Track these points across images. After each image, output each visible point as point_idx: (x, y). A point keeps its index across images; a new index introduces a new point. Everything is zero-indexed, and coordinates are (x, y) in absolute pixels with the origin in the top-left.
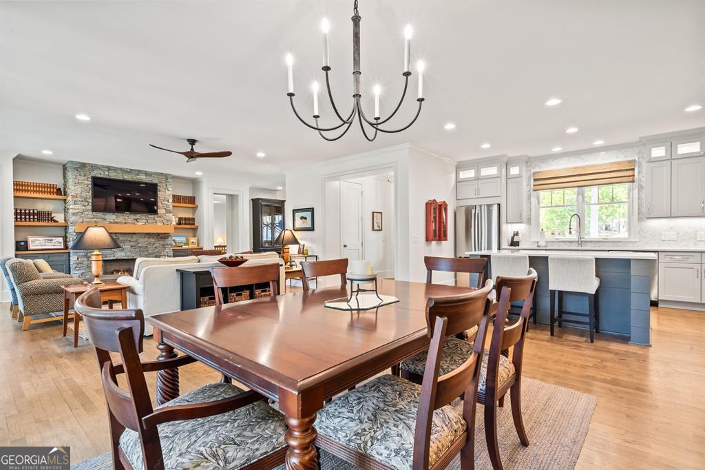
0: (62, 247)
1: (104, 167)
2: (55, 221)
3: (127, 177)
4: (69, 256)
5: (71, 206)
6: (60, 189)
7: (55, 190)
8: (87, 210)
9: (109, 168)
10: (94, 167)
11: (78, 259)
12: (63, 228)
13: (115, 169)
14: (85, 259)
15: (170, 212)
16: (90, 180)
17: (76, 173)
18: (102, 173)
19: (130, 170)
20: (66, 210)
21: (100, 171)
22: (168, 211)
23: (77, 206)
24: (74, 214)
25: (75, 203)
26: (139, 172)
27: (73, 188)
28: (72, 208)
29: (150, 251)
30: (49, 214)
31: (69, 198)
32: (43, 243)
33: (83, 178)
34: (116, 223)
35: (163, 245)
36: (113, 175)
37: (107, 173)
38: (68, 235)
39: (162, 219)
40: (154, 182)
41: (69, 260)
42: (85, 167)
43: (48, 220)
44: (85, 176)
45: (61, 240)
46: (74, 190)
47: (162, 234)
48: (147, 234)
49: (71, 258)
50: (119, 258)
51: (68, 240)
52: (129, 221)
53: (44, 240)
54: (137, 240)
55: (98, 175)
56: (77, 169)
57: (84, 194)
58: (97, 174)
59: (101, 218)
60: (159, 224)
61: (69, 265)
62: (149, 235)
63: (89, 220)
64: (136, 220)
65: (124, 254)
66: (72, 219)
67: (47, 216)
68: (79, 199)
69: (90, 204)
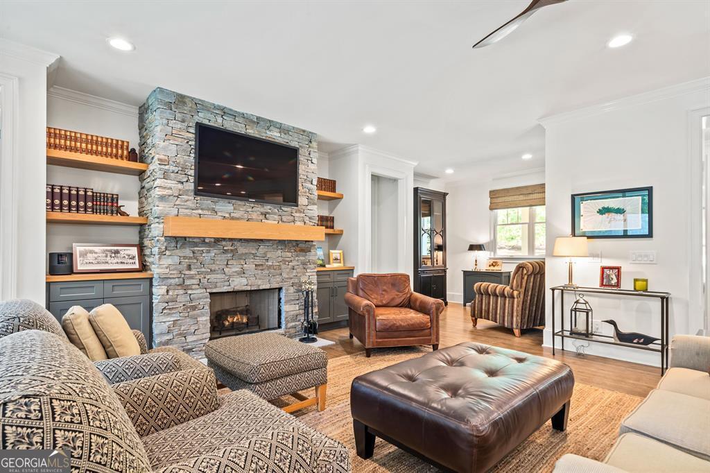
0: (137, 266)
1: (216, 107)
2: (123, 214)
3: (252, 132)
4: (151, 285)
5: (158, 182)
6: (133, 150)
7: (125, 152)
8: (186, 192)
9: (224, 112)
10: (199, 105)
11: (168, 291)
12: (137, 229)
13: (234, 115)
14: (181, 292)
15: (314, 204)
16: (193, 130)
17: (168, 114)
18: (211, 117)
19: (258, 118)
20: (143, 194)
21: (209, 116)
22: (311, 202)
23: (169, 183)
24: (162, 198)
25: (166, 176)
26: (271, 124)
27: (162, 144)
28: (160, 186)
29: (285, 275)
30: (114, 199)
31: (154, 166)
32: (102, 258)
33: (179, 125)
34: (233, 218)
35: (304, 264)
36: (230, 125)
37: (220, 120)
38: (147, 242)
39: (302, 215)
40: (294, 144)
41: (151, 294)
42: (185, 103)
43: (112, 213)
44: (183, 121)
45: (134, 251)
46: (164, 148)
47: (302, 242)
48: (280, 241)
49: (154, 290)
50: (237, 288)
51: (147, 252)
52: (254, 216)
53: (104, 251)
54: (265, 254)
55: (206, 122)
56: (169, 105)
57: (180, 159)
58: (204, 118)
59: (208, 210)
60: (298, 223)
61: (151, 303)
62: (282, 243)
63: (187, 211)
64: (265, 214)
65: (244, 281)
66: (157, 208)
67: (109, 203)
68: (172, 168)
69: (192, 179)
